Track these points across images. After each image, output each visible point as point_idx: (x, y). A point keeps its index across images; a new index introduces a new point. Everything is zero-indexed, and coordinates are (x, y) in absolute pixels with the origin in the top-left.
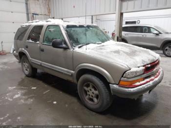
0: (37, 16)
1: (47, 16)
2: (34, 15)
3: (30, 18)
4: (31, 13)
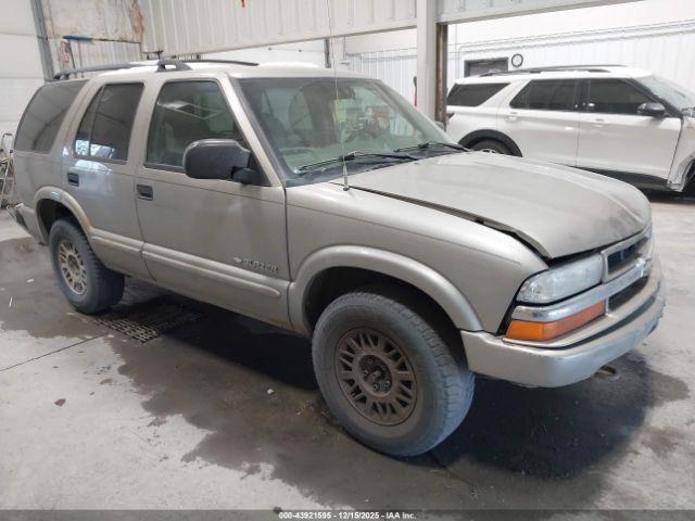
0: (84, 46)
1: (132, 45)
2: (72, 42)
3: (55, 59)
4: (56, 36)
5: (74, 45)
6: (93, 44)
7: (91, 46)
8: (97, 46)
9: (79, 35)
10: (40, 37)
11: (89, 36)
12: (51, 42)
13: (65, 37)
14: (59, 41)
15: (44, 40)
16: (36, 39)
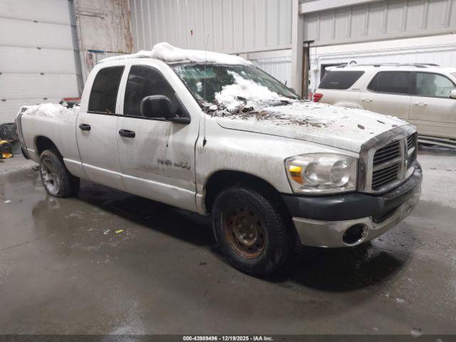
0: (99, 55)
2: (93, 53)
3: (82, 63)
4: (84, 50)
5: (94, 55)
6: (104, 54)
7: (102, 56)
8: (107, 56)
9: (96, 49)
10: (75, 51)
11: (102, 50)
12: (81, 53)
13: (88, 51)
14: (86, 52)
15: (77, 52)
16: (73, 51)
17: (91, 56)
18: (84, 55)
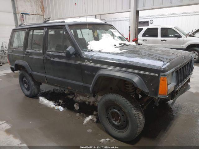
1: (41, 16)
2: (23, 15)
3: (18, 19)
4: (19, 13)
6: (30, 15)
7: (29, 16)
8: (31, 16)
9: (25, 13)
10: (14, 13)
11: (28, 13)
12: (17, 15)
13: (21, 13)
14: (20, 14)
15: (15, 14)
16: (13, 14)
17: (23, 16)
18: (19, 16)
